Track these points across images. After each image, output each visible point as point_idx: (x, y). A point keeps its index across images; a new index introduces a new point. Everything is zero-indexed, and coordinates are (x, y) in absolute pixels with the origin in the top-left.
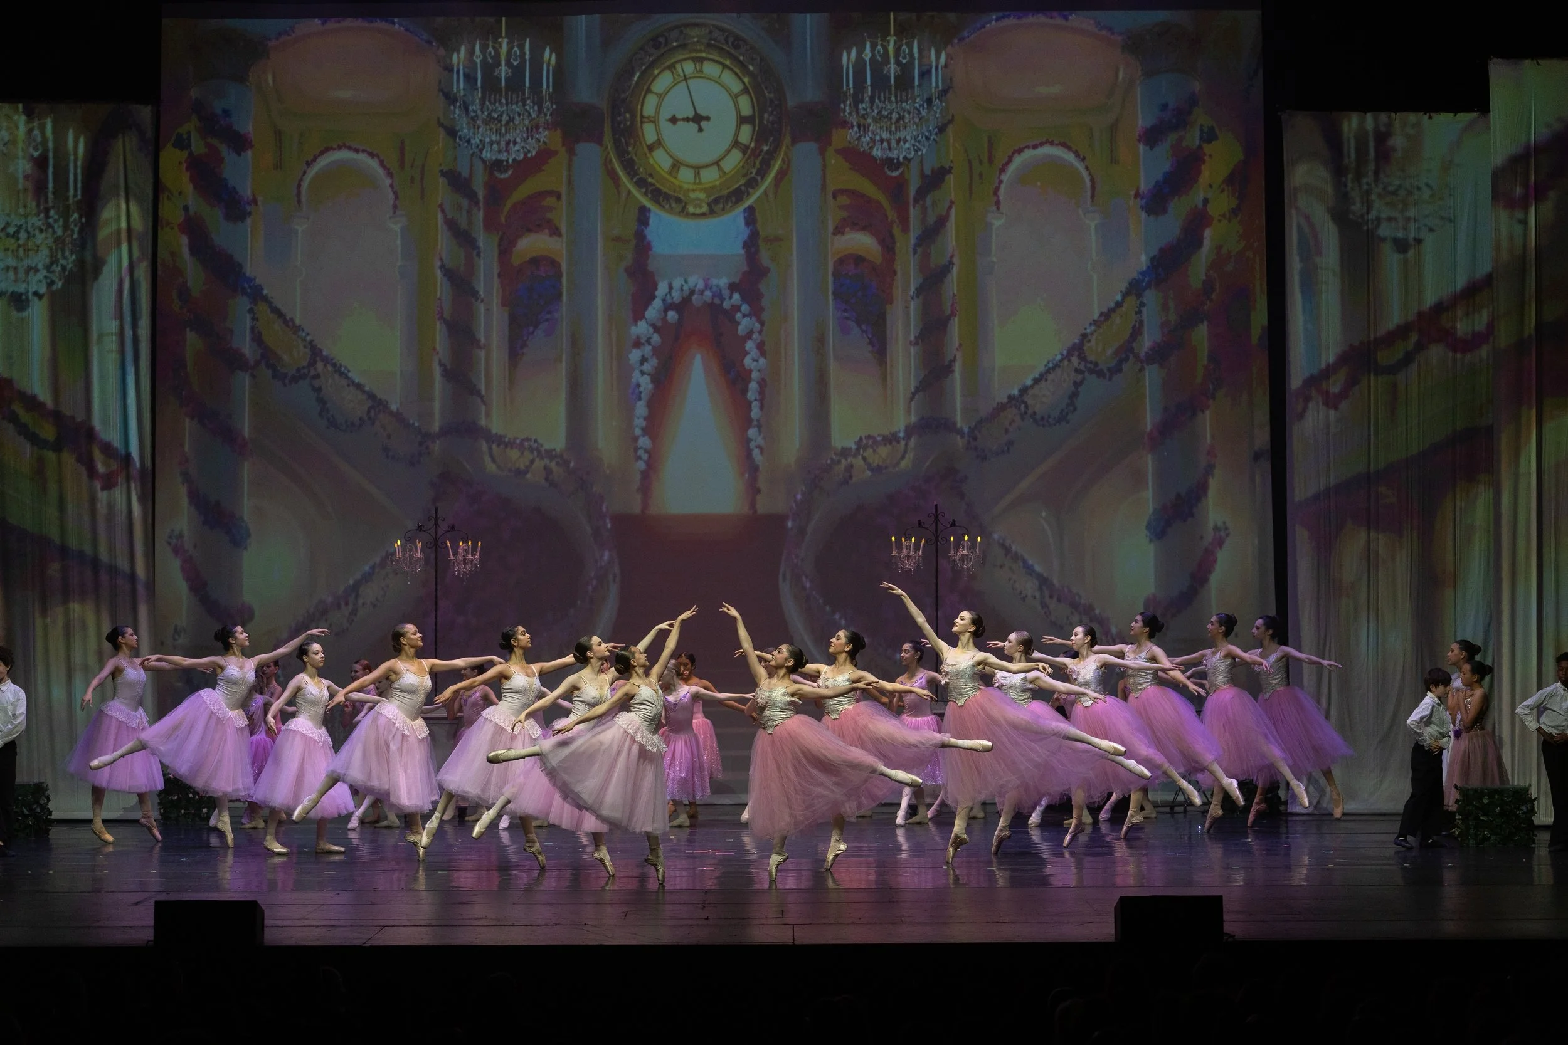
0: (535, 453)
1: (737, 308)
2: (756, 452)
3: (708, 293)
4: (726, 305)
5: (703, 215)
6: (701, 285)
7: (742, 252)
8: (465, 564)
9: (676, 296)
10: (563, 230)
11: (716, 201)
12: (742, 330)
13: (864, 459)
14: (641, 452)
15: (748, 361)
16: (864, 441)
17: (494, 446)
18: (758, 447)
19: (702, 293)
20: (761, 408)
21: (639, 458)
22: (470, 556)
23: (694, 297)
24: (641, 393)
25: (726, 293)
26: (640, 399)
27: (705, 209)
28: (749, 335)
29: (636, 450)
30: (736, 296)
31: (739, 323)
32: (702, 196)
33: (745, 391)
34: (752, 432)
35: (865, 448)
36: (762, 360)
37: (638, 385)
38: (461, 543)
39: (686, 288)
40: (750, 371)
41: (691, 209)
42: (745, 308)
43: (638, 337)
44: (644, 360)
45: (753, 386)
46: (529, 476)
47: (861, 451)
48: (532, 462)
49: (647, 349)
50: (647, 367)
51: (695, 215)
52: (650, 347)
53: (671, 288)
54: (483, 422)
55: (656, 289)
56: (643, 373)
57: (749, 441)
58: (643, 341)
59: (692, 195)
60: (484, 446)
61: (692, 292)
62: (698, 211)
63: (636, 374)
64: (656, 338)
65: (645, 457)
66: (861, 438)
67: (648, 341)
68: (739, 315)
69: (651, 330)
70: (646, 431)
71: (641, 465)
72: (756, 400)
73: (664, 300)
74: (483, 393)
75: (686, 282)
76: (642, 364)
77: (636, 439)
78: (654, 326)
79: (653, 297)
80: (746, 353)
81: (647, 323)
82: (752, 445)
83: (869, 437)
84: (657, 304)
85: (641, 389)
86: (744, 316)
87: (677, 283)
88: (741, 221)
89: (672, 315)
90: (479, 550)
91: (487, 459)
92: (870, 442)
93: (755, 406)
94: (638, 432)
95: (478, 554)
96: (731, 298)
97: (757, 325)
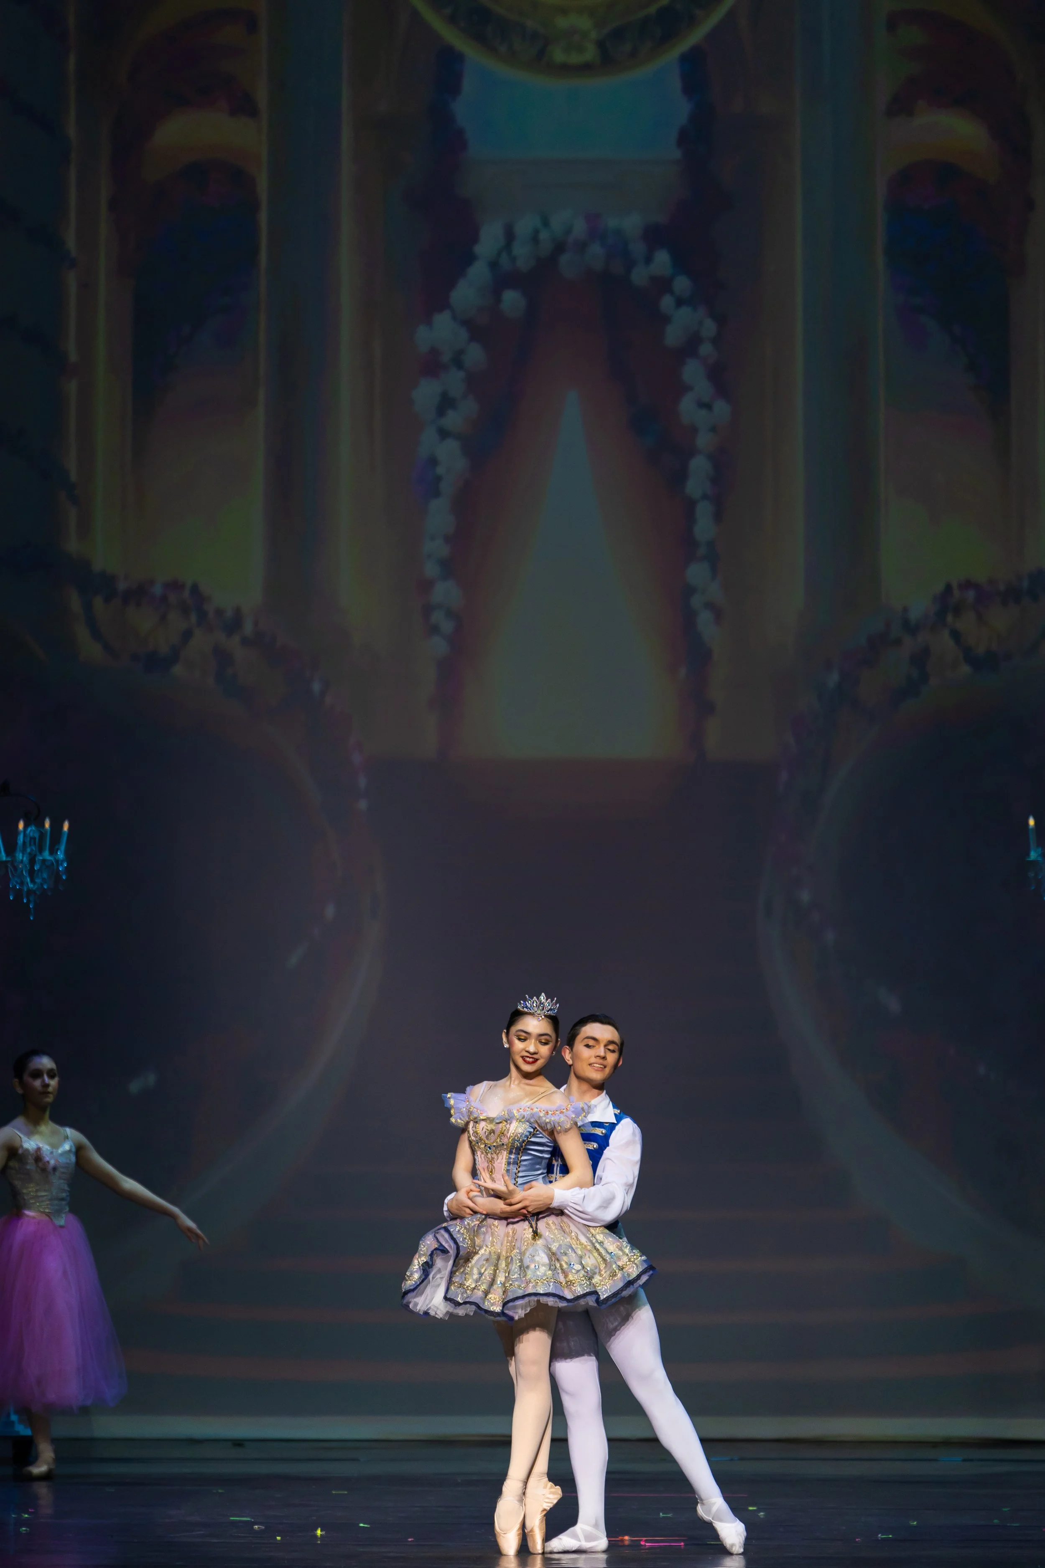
0: (194, 618)
1: (663, 285)
2: (704, 619)
3: (596, 250)
4: (639, 276)
5: (585, 69)
6: (580, 228)
7: (677, 154)
8: (32, 873)
9: (522, 253)
10: (262, 95)
11: (618, 34)
12: (673, 335)
13: (956, 635)
14: (438, 617)
15: (687, 406)
16: (956, 593)
17: (98, 602)
18: (710, 606)
19: (582, 247)
20: (718, 517)
21: (434, 630)
22: (46, 855)
23: (565, 259)
24: (439, 479)
25: (638, 248)
26: (437, 494)
27: (590, 54)
28: (691, 347)
29: (428, 610)
30: (662, 259)
31: (666, 320)
32: (584, 23)
33: (680, 476)
34: (697, 573)
35: (957, 611)
36: (721, 408)
37: (433, 462)
38: (21, 825)
39: (544, 235)
40: (694, 430)
41: (559, 55)
42: (682, 284)
43: (434, 352)
44: (446, 403)
45: (699, 466)
46: (178, 670)
47: (950, 618)
48: (187, 635)
49: (455, 381)
50: (453, 420)
51: (566, 69)
52: (461, 374)
53: (510, 235)
54: (73, 545)
55: (475, 239)
56: (444, 434)
57: (690, 591)
58: (446, 358)
59: (562, 22)
60: (75, 602)
61: (559, 247)
62: (575, 59)
63: (428, 438)
64: (475, 354)
65: (447, 626)
66: (949, 588)
67: (458, 361)
68: (667, 302)
69: (463, 334)
70: (448, 568)
71: (438, 646)
72: (705, 497)
73: (494, 265)
74: (73, 477)
75: (546, 223)
76: (441, 411)
77: (426, 586)
78: (468, 324)
79: (470, 258)
80: (686, 389)
81: (454, 317)
82: (696, 601)
83: (967, 585)
84: (478, 272)
85: (440, 470)
86: (680, 302)
87: (525, 225)
88: (675, 84)
89: (512, 299)
90: (64, 839)
91: (82, 633)
92: (971, 594)
93: (704, 513)
94: (431, 570)
95: (63, 847)
96: (649, 260)
97: (709, 328)
